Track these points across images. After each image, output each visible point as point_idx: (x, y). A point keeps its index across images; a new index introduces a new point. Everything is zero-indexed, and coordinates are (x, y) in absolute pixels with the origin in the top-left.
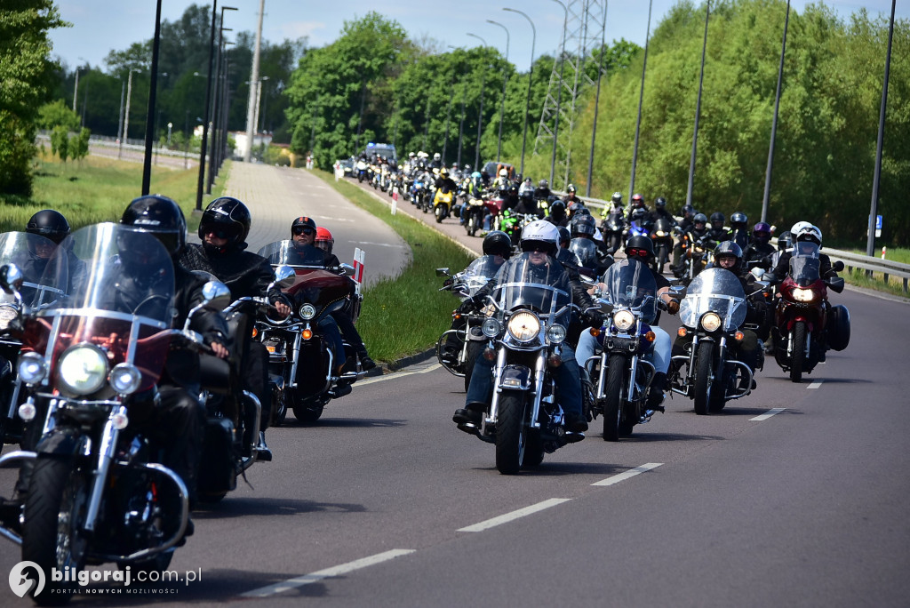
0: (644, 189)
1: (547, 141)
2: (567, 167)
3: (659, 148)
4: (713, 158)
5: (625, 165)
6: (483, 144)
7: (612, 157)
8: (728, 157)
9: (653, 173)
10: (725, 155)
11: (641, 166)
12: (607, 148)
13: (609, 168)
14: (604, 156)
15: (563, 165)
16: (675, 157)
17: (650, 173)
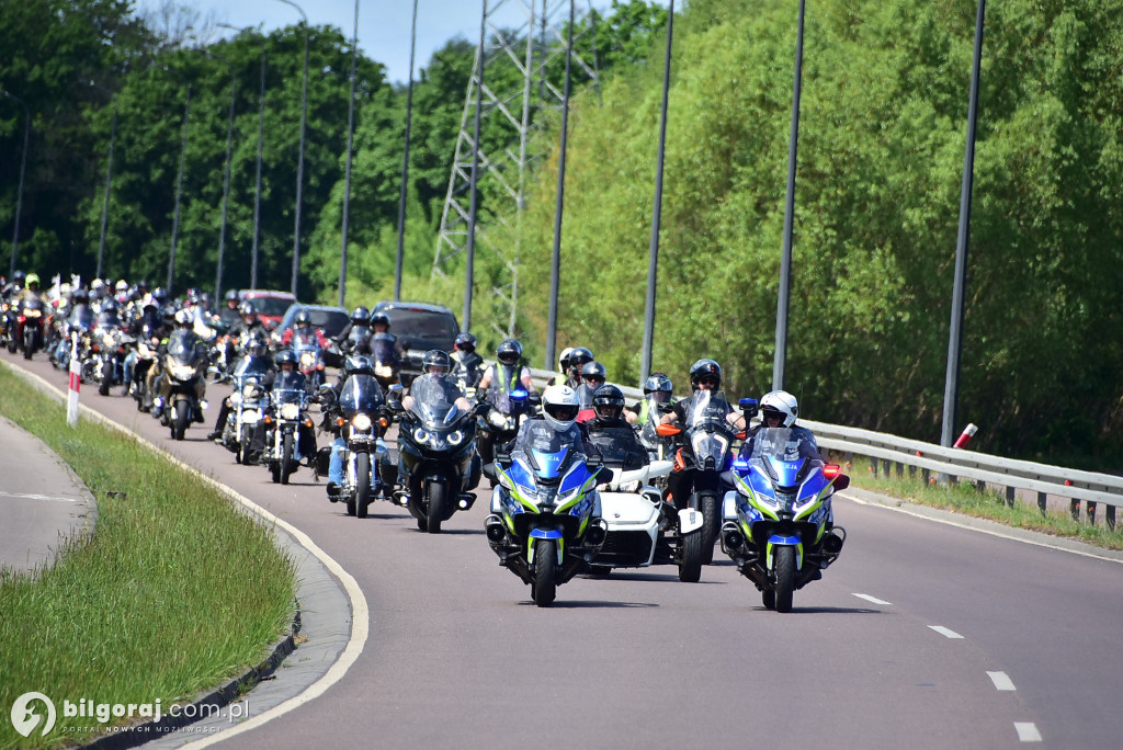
1: (462, 241)
2: (513, 302)
6: (313, 253)
9: (706, 309)
10: (868, 258)
14: (591, 272)
15: (503, 297)
16: (755, 268)
17: (699, 307)
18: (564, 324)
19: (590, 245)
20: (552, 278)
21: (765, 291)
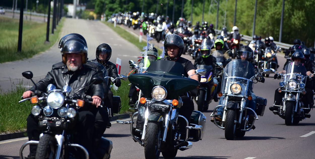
2: (225, 19)
3: (267, 9)
4: (293, 14)
5: (252, 18)
6: (185, 8)
8: (300, 14)
9: (265, 21)
10: (299, 12)
11: (259, 18)
13: (244, 19)
14: (242, 13)
15: (223, 18)
16: (275, 14)
17: (263, 21)
19: (241, 8)
20: (234, 14)
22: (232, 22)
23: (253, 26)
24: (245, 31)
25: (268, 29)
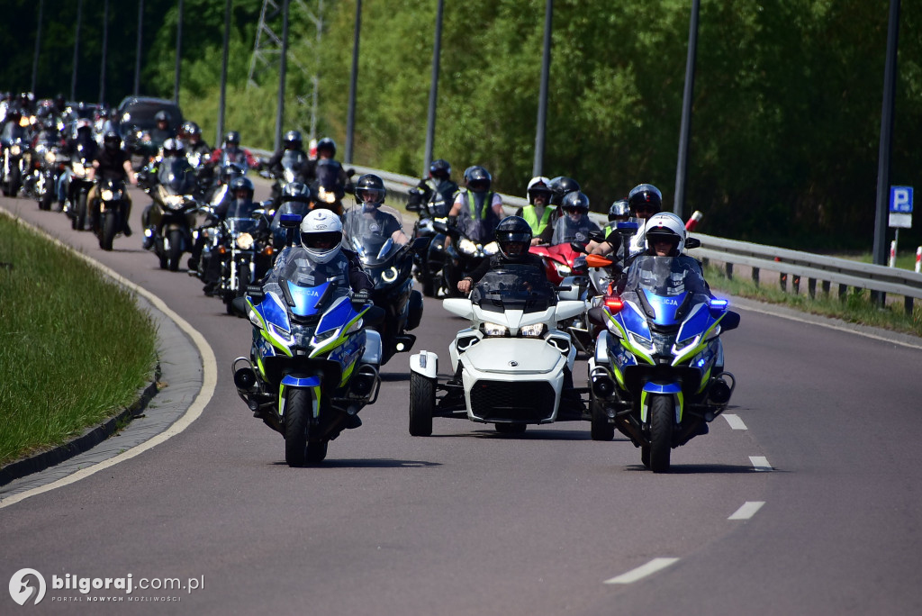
0: (459, 145)
1: (273, 58)
2: (314, 109)
3: (485, 66)
4: (590, 85)
5: (422, 102)
6: (152, 67)
7: (395, 88)
8: (618, 81)
9: (474, 115)
10: (612, 76)
11: (450, 102)
12: (387, 68)
13: (391, 108)
14: (381, 85)
15: (305, 105)
16: (514, 81)
17: (468, 114)
18: (359, 127)
19: (379, 62)
20: (349, 89)
21: (522, 99)
22: (341, 119)
23: (426, 135)
24: (397, 155)
25: (490, 145)
